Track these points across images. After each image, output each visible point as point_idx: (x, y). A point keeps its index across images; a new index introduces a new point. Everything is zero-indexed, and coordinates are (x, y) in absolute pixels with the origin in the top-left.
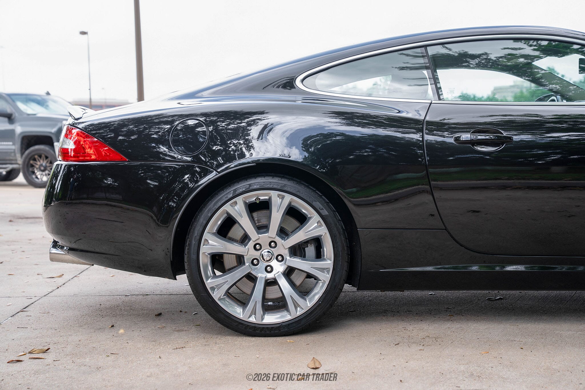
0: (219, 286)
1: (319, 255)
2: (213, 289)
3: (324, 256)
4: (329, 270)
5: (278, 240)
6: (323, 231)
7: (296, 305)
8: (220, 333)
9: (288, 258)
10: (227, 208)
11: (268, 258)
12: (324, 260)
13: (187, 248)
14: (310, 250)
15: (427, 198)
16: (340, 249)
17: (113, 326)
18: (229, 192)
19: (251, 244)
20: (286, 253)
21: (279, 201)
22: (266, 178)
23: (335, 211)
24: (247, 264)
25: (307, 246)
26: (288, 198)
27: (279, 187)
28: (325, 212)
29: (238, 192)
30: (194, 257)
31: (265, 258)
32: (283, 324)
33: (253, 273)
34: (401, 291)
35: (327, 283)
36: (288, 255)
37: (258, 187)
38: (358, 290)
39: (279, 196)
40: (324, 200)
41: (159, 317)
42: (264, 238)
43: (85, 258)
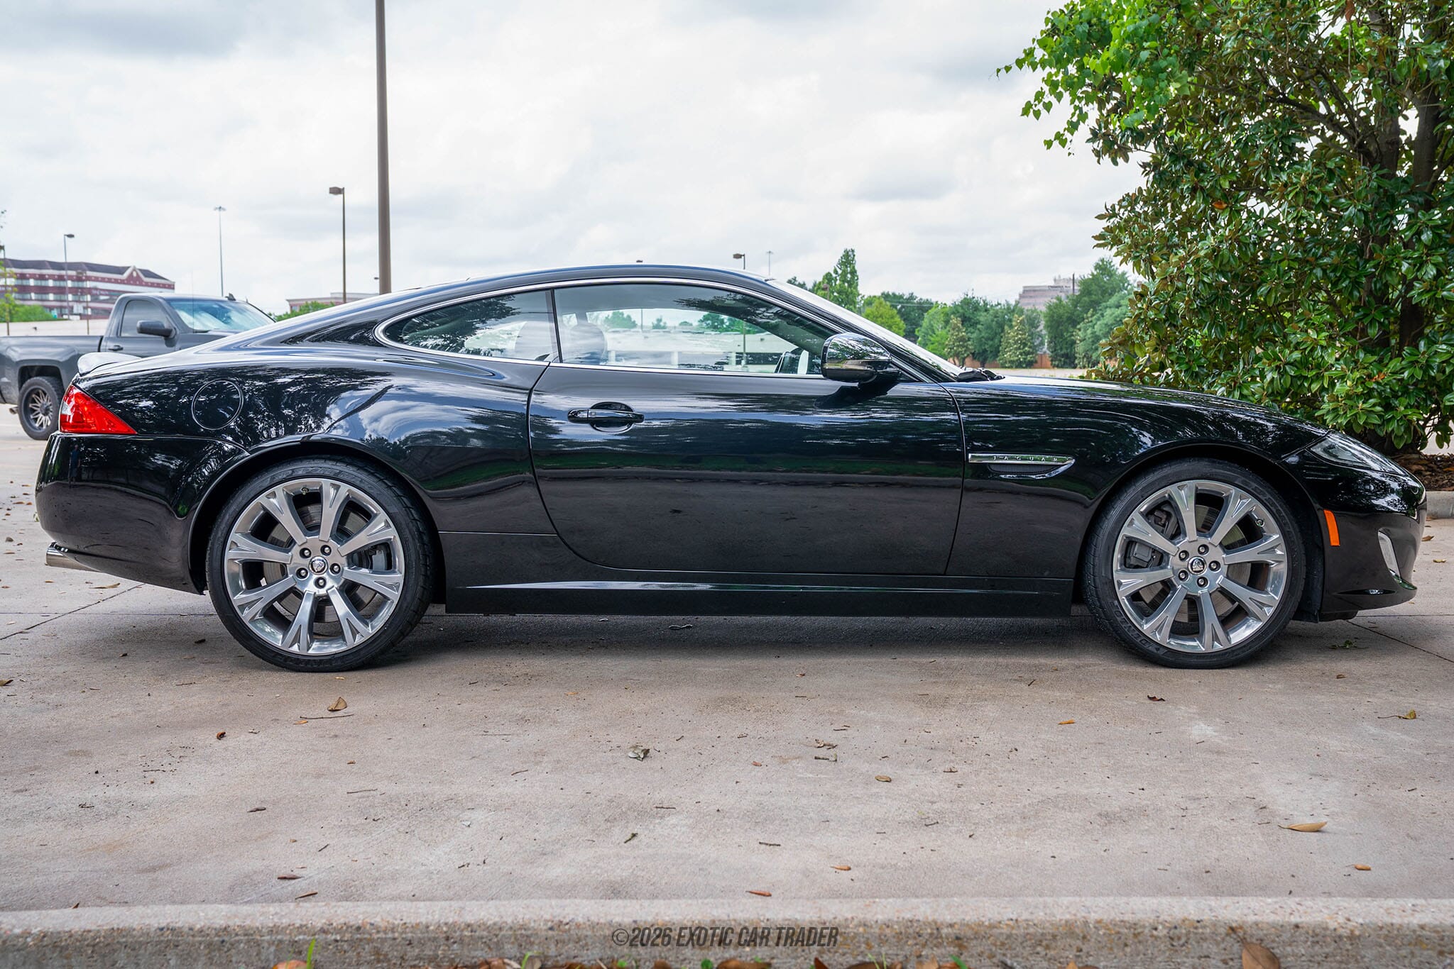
0: (251, 604)
1: (390, 566)
2: (242, 607)
3: (395, 568)
4: (399, 587)
5: (332, 543)
6: (392, 534)
7: (355, 632)
8: (260, 668)
9: (346, 568)
10: (261, 499)
11: (320, 569)
12: (394, 572)
13: (208, 552)
14: (379, 559)
15: (529, 491)
16: (413, 557)
17: (125, 655)
18: (266, 479)
19: (296, 550)
20: (343, 561)
21: (332, 491)
22: (316, 461)
23: (409, 508)
24: (291, 576)
25: (375, 554)
26: (345, 489)
27: (332, 475)
28: (393, 510)
29: (277, 479)
30: (216, 564)
31: (315, 568)
32: (336, 656)
33: (298, 587)
34: (511, 615)
35: (396, 602)
36: (346, 564)
37: (304, 473)
38: (447, 611)
39: (333, 485)
40: (394, 492)
41: (200, 646)
42: (314, 541)
43: (92, 564)
